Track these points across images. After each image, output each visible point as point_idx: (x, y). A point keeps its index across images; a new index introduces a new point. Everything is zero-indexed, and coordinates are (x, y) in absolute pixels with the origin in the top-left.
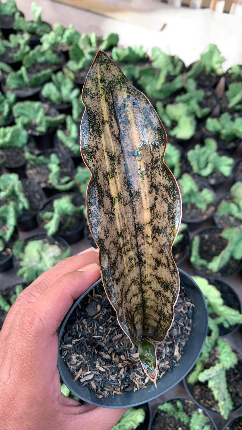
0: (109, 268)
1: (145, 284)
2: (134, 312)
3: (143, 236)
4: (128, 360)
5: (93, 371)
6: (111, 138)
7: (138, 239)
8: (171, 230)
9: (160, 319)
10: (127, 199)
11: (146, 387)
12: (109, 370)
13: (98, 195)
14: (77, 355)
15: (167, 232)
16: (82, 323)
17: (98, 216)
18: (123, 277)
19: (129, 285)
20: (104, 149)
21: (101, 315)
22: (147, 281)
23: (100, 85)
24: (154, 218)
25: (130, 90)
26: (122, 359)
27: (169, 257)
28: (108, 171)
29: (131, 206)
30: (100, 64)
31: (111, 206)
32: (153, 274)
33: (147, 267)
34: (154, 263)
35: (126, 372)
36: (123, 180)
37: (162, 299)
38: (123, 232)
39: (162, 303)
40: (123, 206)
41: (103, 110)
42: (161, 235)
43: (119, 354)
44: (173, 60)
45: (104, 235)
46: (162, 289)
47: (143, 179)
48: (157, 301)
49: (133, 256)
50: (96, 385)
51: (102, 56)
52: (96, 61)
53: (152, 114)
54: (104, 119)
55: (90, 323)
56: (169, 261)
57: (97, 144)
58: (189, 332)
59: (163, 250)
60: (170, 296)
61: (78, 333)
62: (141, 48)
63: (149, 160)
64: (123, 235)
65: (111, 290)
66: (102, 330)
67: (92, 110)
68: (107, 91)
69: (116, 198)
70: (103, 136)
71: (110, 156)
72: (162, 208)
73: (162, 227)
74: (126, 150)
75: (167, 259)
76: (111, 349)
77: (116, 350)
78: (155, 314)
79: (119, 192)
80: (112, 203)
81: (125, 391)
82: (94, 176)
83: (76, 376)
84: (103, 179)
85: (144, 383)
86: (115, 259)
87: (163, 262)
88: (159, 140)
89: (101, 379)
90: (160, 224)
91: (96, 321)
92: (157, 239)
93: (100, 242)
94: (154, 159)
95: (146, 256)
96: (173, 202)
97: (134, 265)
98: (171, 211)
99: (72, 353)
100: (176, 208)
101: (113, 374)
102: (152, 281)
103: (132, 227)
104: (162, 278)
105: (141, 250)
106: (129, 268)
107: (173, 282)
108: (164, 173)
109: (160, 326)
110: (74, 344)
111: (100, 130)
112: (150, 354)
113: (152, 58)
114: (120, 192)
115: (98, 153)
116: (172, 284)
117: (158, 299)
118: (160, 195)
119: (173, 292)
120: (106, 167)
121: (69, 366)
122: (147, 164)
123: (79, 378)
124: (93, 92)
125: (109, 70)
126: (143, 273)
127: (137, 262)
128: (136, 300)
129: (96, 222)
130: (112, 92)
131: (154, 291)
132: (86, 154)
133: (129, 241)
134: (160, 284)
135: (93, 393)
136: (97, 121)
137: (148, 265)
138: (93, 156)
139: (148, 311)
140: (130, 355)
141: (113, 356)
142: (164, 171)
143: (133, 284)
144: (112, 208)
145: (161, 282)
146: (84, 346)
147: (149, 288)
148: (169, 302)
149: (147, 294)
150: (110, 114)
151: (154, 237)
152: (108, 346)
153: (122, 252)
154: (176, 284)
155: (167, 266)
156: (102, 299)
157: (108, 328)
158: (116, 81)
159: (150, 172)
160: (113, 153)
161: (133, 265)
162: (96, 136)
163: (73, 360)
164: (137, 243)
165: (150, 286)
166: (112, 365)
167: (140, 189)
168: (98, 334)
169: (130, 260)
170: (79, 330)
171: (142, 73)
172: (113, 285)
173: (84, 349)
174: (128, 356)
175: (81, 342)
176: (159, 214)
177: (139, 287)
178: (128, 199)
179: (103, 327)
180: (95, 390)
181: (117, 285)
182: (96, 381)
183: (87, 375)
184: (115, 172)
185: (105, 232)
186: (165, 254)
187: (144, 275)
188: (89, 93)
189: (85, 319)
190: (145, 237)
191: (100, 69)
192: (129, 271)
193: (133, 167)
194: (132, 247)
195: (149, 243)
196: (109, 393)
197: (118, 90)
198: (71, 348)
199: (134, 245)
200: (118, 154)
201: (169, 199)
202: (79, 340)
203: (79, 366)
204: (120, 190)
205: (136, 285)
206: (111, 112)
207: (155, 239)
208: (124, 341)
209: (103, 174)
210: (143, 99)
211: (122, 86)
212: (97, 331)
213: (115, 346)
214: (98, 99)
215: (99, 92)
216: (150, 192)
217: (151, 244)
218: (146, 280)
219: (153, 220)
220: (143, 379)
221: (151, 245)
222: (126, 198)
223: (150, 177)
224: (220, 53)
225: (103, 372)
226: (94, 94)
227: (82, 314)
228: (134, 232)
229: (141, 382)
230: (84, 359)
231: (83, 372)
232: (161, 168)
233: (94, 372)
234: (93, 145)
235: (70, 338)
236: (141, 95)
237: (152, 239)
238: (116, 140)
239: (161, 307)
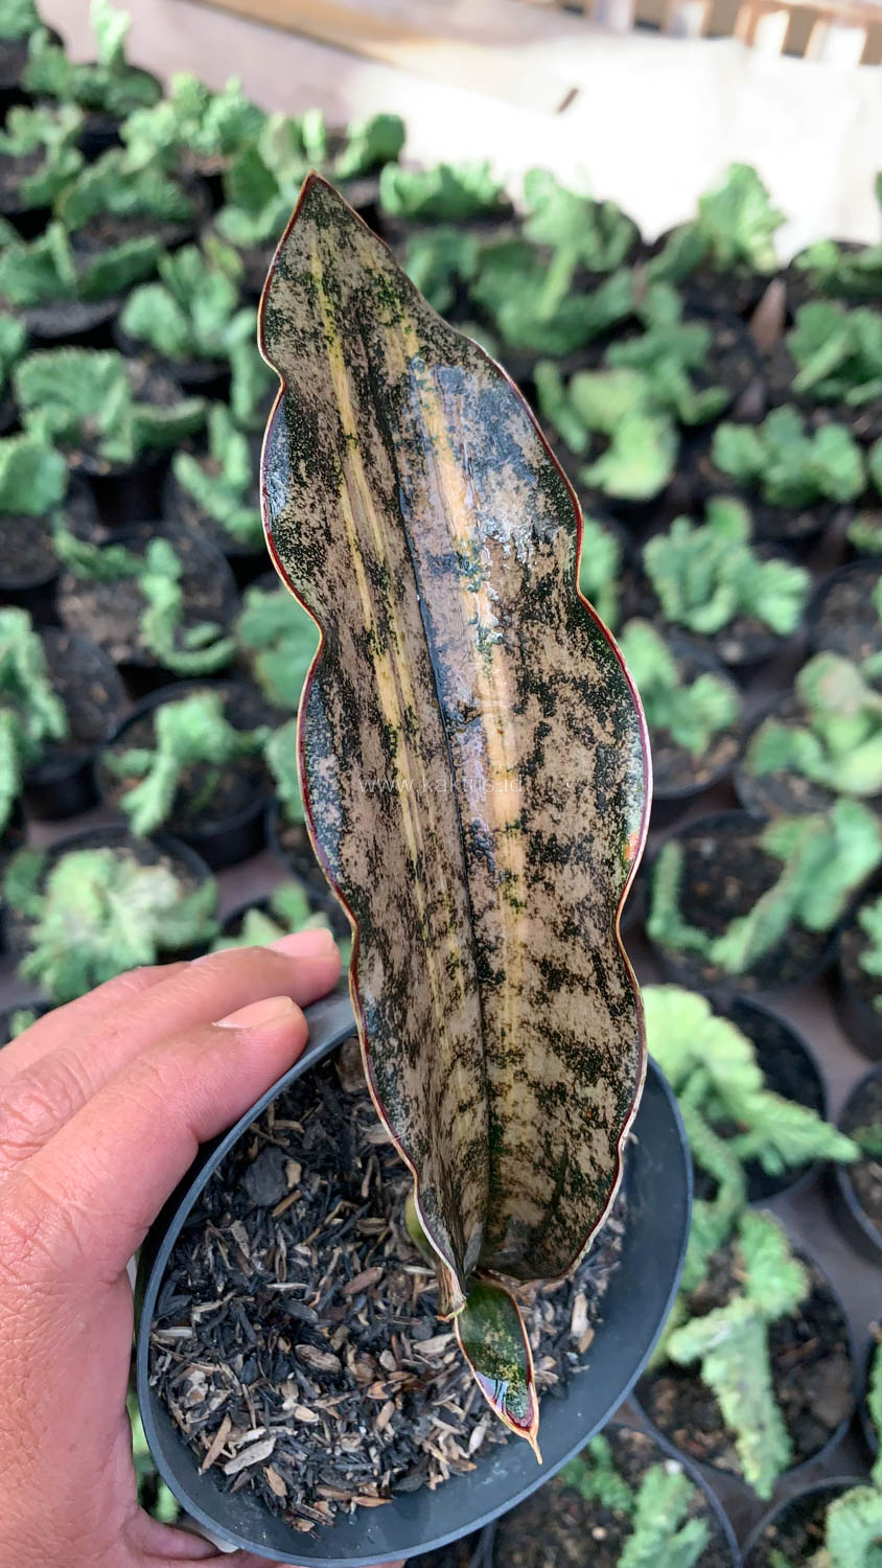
0: (388, 1003)
1: (499, 1061)
2: (462, 1174)
3: (494, 875)
4: (406, 1369)
5: (272, 1424)
6: (371, 503)
7: (474, 886)
8: (610, 848)
9: (559, 1192)
10: (431, 737)
11: (472, 1466)
12: (336, 1415)
13: (341, 715)
14: (211, 1368)
15: (593, 855)
16: (229, 1237)
17: (343, 798)
18: (429, 1037)
19: (446, 1067)
20: (352, 543)
21: (298, 1200)
22: (507, 1050)
23: (323, 301)
24: (537, 804)
25: (430, 326)
26: (387, 1366)
27: (603, 949)
28: (368, 626)
29: (446, 763)
30: (318, 224)
31: (383, 759)
32: (533, 1019)
33: (507, 997)
34: (535, 979)
35: (399, 1416)
36: (417, 662)
37: (571, 1116)
38: (423, 862)
39: (571, 1131)
40: (420, 761)
41: (339, 395)
42: (567, 867)
43: (373, 1349)
44: (599, 217)
45: (366, 872)
46: (570, 1076)
47: (490, 661)
48: (545, 1124)
49: (459, 955)
50: (284, 1480)
51: (322, 196)
52: (303, 212)
53: (514, 417)
54: (342, 427)
55: (261, 1233)
56: (604, 965)
57: (325, 520)
58: (618, 1239)
59: (577, 923)
60: (604, 1098)
61: (215, 1276)
62: (486, 169)
63: (510, 586)
64: (424, 874)
65: (395, 1088)
66: (305, 1258)
67: (304, 392)
68: (348, 327)
69: (398, 728)
70: (343, 489)
71: (372, 571)
72: (571, 764)
73: (572, 840)
74: (421, 551)
75: (596, 958)
76: (342, 1332)
77: (359, 1334)
78: (535, 1174)
79: (406, 708)
80: (388, 748)
81: (395, 1493)
82: (329, 640)
83: (209, 1454)
84: (355, 655)
85: (466, 1450)
86: (405, 965)
87: (575, 970)
88: (549, 511)
89: (302, 1456)
90: (562, 826)
91: (284, 1225)
92: (547, 885)
93: (357, 900)
94: (532, 584)
95: (504, 952)
96: (616, 743)
97: (463, 988)
98: (606, 775)
99: (193, 1360)
100: (628, 763)
101: (350, 1428)
102: (527, 1047)
103: (453, 841)
104: (573, 1033)
105: (485, 930)
106: (446, 1000)
107: (621, 1045)
108: (579, 636)
109: (555, 1222)
110: (198, 1325)
111: (334, 468)
112: (502, 1333)
113: (523, 207)
114: (410, 708)
115: (332, 556)
116: (614, 1052)
117: (551, 1115)
118: (561, 719)
119: (621, 1083)
120: (361, 607)
121: (179, 1414)
122: (505, 601)
123: (223, 1460)
124: (299, 323)
125: (348, 249)
126: (492, 1019)
127: (472, 976)
128: (469, 1127)
129: (335, 819)
130: (365, 331)
131: (535, 1085)
132: (292, 558)
133: (445, 897)
134: (563, 1057)
135: (275, 1515)
136: (320, 432)
137: (513, 986)
138: (317, 565)
139: (508, 1165)
140: (412, 1345)
141: (350, 1357)
142: (579, 624)
143: (459, 1064)
144: (387, 767)
145: (567, 1048)
146: (238, 1326)
147: (515, 1075)
148: (603, 1125)
149: (505, 1100)
150: (360, 411)
151: (537, 878)
152: (332, 1319)
153: (423, 941)
154: (630, 1054)
155: (593, 985)
156: (302, 1136)
157: (328, 1249)
158: (377, 290)
159: (517, 633)
160: (382, 558)
161: (458, 987)
162: (319, 489)
163: (192, 1390)
164: (471, 902)
165: (519, 1068)
166: (347, 1395)
167: (476, 695)
168: (290, 1276)
169: (447, 969)
170: (220, 1267)
171: (486, 258)
172: (402, 1070)
173: (240, 1341)
174: (404, 1352)
175: (224, 1314)
176: (555, 791)
177: (479, 1073)
178: (434, 736)
179: (310, 1246)
180: (284, 1503)
181: (414, 1067)
182: (284, 1465)
183: (248, 1444)
184: (391, 632)
185: (371, 859)
186: (586, 941)
187: (498, 1025)
188: (286, 327)
189: (240, 1222)
190: (500, 878)
191: (320, 242)
192: (448, 1011)
193: (450, 615)
194: (452, 918)
195: (514, 903)
196: (335, 1510)
197: (386, 325)
198: (186, 1341)
199: (460, 913)
200: (397, 564)
201: (597, 730)
202: (218, 1304)
203: (216, 1411)
204: (409, 700)
205: (468, 1067)
206: (363, 404)
207: (540, 886)
208: (389, 1293)
209: (354, 636)
210: (481, 363)
211: (400, 313)
212: (289, 1264)
213: (356, 1317)
214: (318, 351)
215: (319, 328)
216: (520, 709)
217: (526, 906)
218: (503, 1047)
219: (532, 812)
220: (462, 1437)
221: (522, 909)
222: (430, 731)
223: (516, 649)
224: (766, 195)
225: (310, 1427)
226: (303, 331)
227: (228, 1203)
228: (459, 862)
229: (457, 1451)
230: (236, 1382)
231: (234, 1435)
232: (565, 617)
233: (273, 1430)
234: (313, 524)
235: (183, 1301)
236: (469, 348)
237: (529, 886)
238: (386, 510)
239: (565, 1144)
